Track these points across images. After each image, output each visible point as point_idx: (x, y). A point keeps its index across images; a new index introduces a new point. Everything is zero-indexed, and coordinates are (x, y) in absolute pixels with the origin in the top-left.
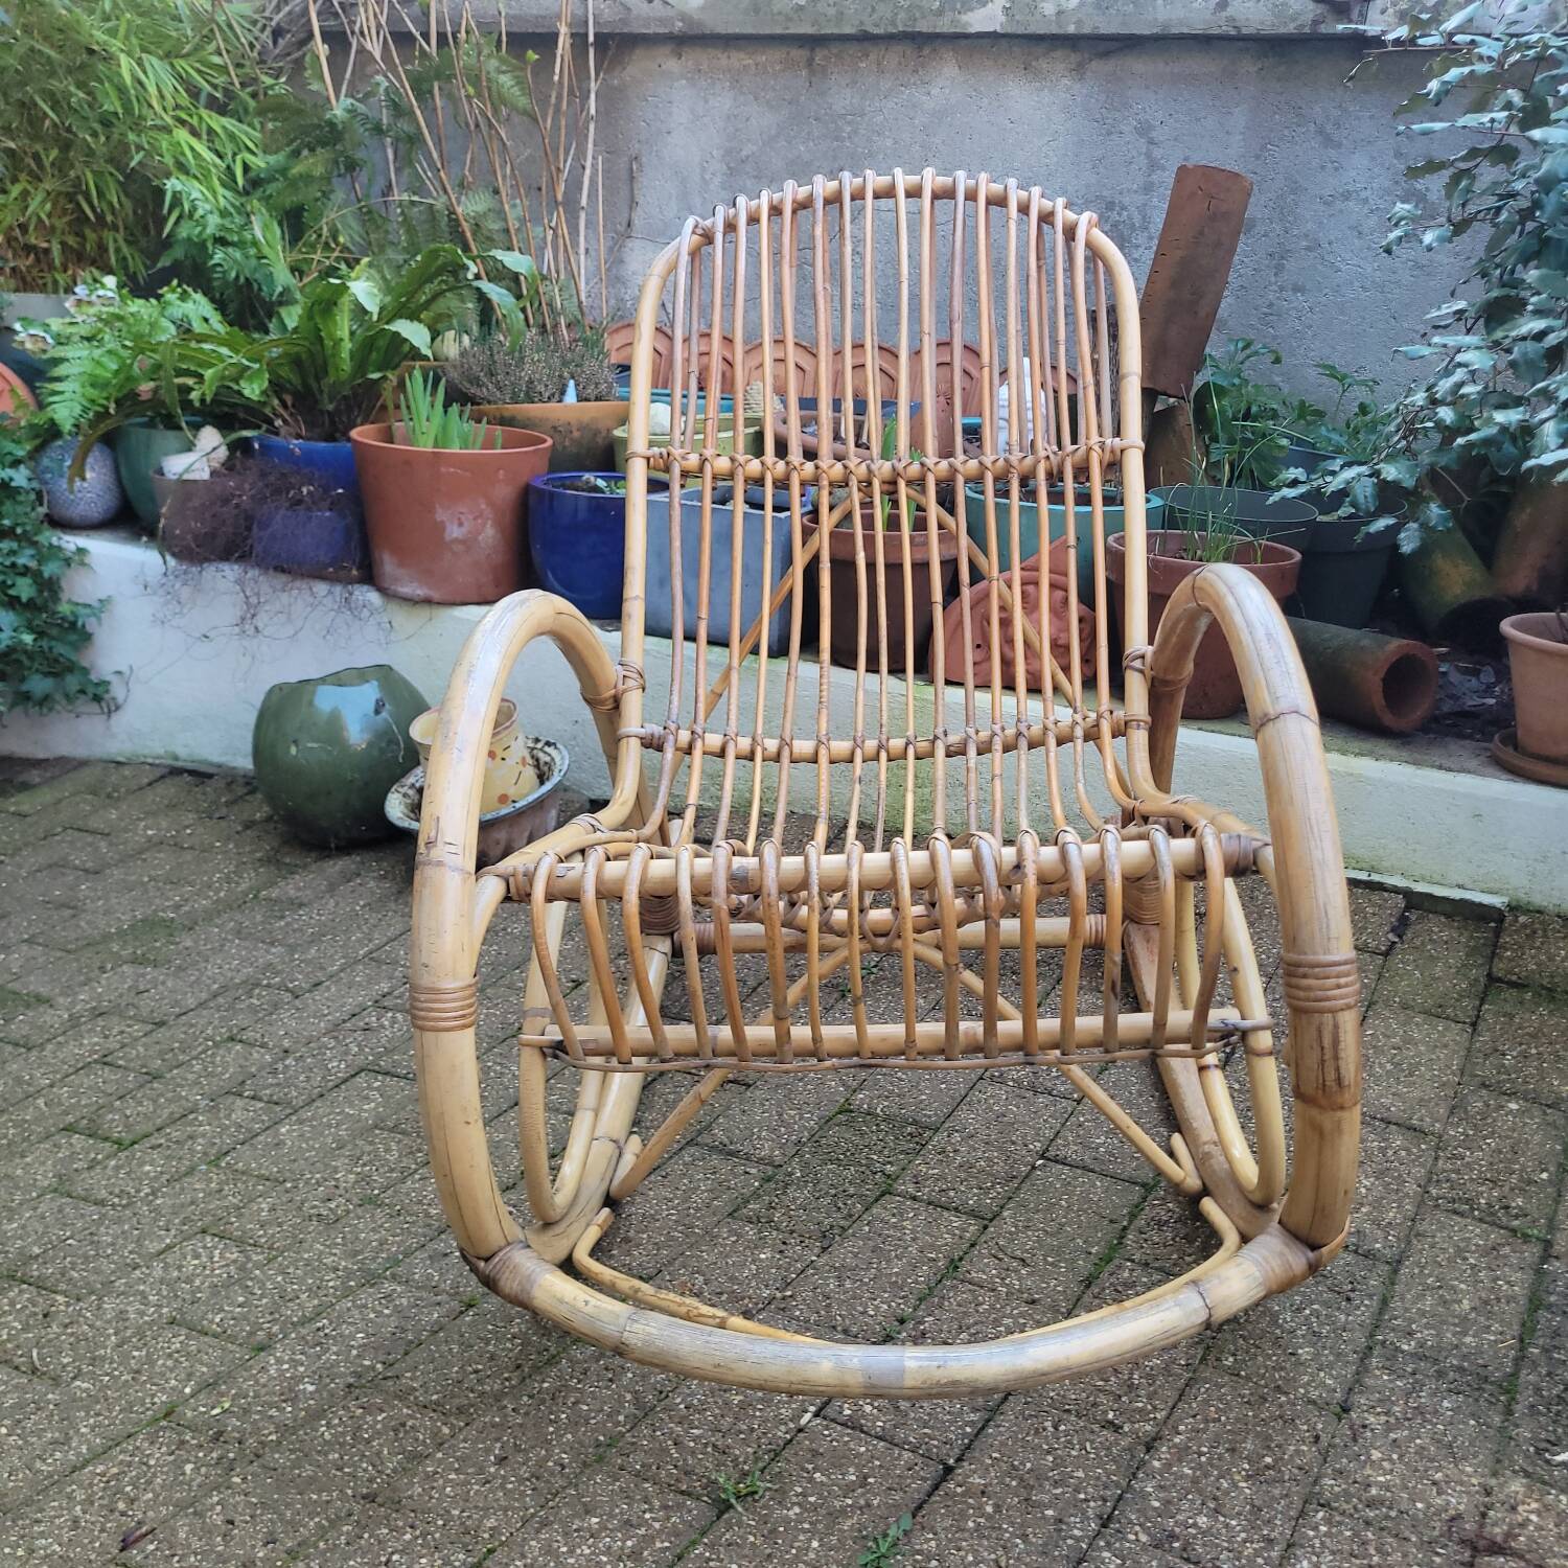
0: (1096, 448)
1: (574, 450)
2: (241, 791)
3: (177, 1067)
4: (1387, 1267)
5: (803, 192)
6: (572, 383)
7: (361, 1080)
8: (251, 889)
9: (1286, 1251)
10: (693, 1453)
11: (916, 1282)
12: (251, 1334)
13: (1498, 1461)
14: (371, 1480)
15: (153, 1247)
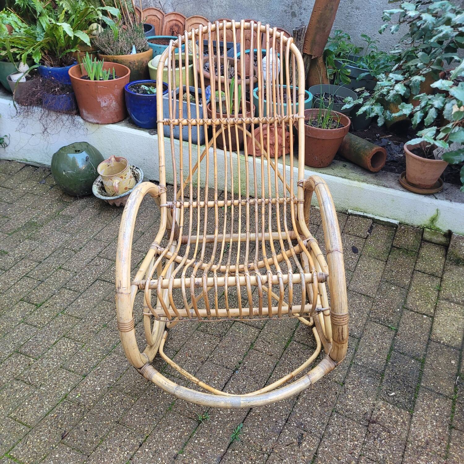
0: (291, 118)
1: (136, 69)
2: (48, 173)
3: (47, 278)
4: (357, 340)
5: (205, 28)
6: (134, 46)
7: (97, 283)
8: (57, 211)
9: (330, 364)
10: (192, 407)
11: (243, 351)
12: (82, 371)
13: (377, 396)
14: (117, 417)
15: (52, 342)
